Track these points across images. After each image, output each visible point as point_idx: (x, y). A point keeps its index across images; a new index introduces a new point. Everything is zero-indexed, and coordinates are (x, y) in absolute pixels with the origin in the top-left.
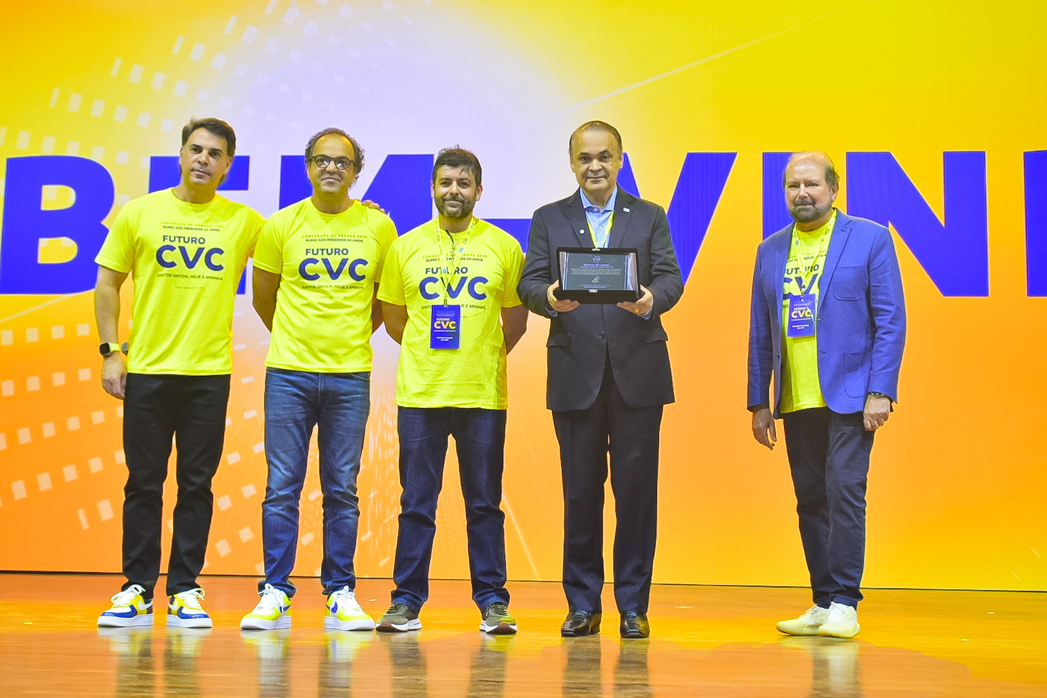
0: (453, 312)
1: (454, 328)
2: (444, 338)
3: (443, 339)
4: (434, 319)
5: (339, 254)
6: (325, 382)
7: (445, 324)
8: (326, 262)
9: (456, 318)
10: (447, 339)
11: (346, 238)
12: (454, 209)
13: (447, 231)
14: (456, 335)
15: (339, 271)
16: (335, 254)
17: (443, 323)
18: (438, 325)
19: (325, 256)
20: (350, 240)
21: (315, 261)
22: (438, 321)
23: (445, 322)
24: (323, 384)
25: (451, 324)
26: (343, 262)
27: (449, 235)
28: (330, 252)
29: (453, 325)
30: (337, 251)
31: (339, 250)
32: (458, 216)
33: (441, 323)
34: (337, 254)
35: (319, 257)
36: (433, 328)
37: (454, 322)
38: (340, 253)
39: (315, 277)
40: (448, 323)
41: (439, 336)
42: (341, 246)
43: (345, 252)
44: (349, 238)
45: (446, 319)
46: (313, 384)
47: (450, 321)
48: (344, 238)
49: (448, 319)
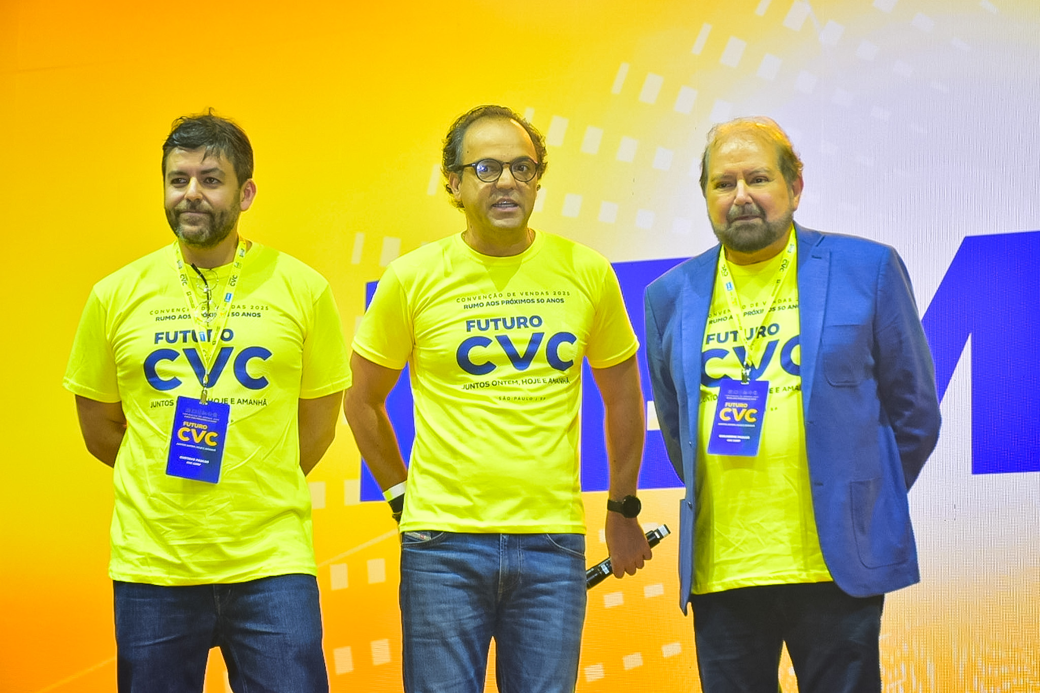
0: (215, 415)
1: (214, 444)
2: (194, 459)
3: (190, 460)
4: (178, 423)
5: (526, 327)
6: (509, 558)
7: (198, 434)
8: (505, 342)
9: (221, 428)
10: (198, 462)
11: (535, 298)
14: (216, 457)
15: (529, 356)
16: (519, 327)
17: (194, 432)
19: (502, 331)
20: (542, 301)
21: (485, 342)
22: (186, 426)
23: (199, 431)
24: (507, 562)
25: (209, 438)
26: (536, 340)
28: (509, 324)
30: (521, 322)
31: (525, 319)
32: (203, 239)
33: (190, 432)
34: (522, 326)
35: (491, 334)
37: (215, 435)
38: (528, 324)
39: (488, 367)
40: (203, 433)
42: (527, 311)
43: (536, 321)
44: (540, 297)
45: (200, 426)
46: (489, 564)
47: (208, 431)
48: (530, 297)
49: (205, 427)
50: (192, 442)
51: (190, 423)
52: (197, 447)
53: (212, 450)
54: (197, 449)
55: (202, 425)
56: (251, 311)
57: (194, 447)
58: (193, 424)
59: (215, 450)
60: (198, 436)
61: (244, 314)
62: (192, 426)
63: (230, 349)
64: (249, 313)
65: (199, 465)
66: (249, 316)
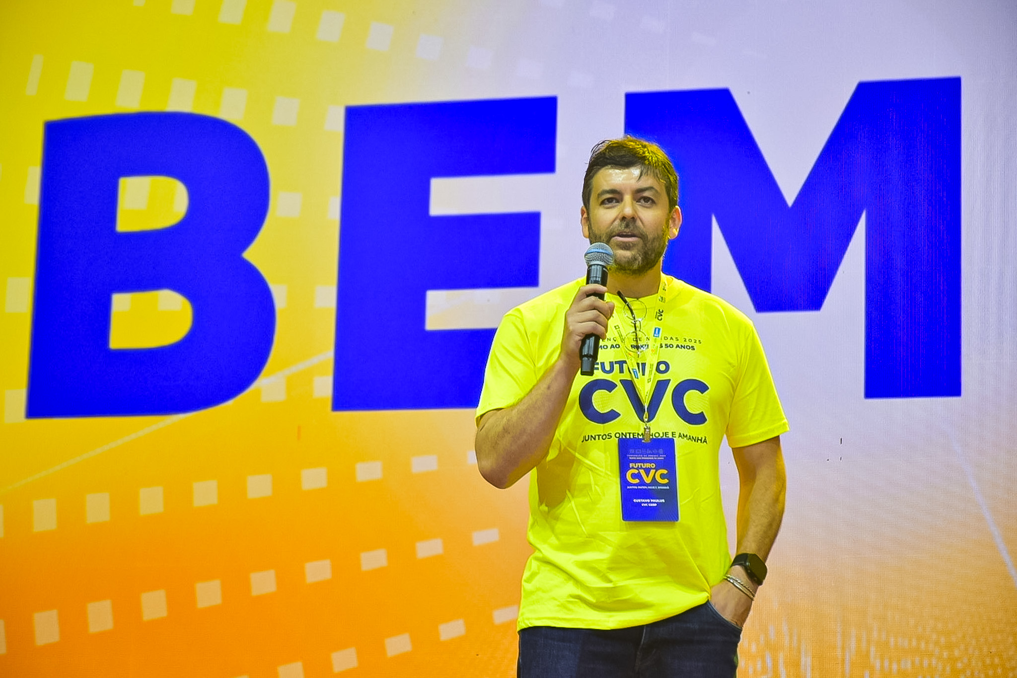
0: (661, 451)
1: (666, 481)
2: (648, 501)
3: (645, 502)
7: (648, 475)
9: (669, 463)
10: (653, 503)
12: (628, 254)
13: (619, 294)
14: (671, 494)
17: (642, 472)
18: (634, 476)
22: (633, 468)
23: (647, 471)
25: (659, 475)
27: (625, 302)
29: (663, 476)
32: (635, 267)
33: (639, 473)
36: (624, 482)
37: (665, 472)
40: (653, 472)
41: (637, 498)
45: (648, 465)
47: (657, 469)
49: (653, 465)
50: (642, 483)
51: (637, 464)
52: (649, 487)
53: (665, 488)
54: (650, 489)
55: (649, 464)
56: (686, 344)
57: (646, 487)
58: (640, 464)
59: (668, 488)
60: (648, 476)
61: (678, 346)
62: (640, 467)
63: (667, 382)
64: (683, 346)
65: (655, 505)
66: (683, 348)
